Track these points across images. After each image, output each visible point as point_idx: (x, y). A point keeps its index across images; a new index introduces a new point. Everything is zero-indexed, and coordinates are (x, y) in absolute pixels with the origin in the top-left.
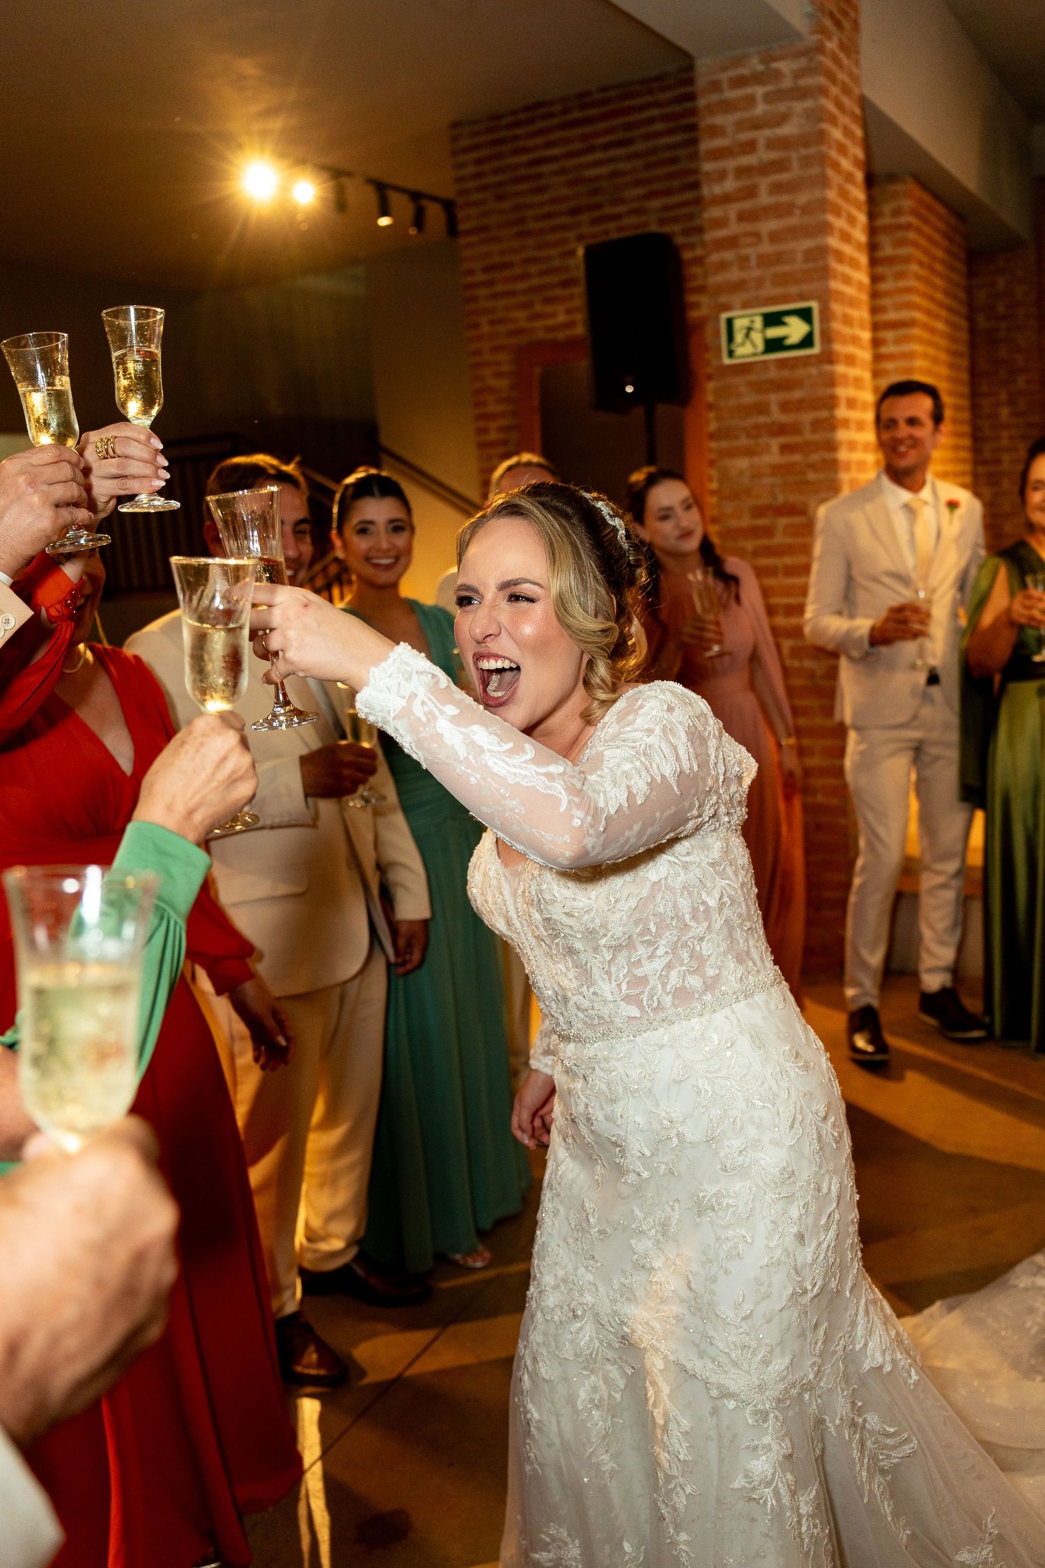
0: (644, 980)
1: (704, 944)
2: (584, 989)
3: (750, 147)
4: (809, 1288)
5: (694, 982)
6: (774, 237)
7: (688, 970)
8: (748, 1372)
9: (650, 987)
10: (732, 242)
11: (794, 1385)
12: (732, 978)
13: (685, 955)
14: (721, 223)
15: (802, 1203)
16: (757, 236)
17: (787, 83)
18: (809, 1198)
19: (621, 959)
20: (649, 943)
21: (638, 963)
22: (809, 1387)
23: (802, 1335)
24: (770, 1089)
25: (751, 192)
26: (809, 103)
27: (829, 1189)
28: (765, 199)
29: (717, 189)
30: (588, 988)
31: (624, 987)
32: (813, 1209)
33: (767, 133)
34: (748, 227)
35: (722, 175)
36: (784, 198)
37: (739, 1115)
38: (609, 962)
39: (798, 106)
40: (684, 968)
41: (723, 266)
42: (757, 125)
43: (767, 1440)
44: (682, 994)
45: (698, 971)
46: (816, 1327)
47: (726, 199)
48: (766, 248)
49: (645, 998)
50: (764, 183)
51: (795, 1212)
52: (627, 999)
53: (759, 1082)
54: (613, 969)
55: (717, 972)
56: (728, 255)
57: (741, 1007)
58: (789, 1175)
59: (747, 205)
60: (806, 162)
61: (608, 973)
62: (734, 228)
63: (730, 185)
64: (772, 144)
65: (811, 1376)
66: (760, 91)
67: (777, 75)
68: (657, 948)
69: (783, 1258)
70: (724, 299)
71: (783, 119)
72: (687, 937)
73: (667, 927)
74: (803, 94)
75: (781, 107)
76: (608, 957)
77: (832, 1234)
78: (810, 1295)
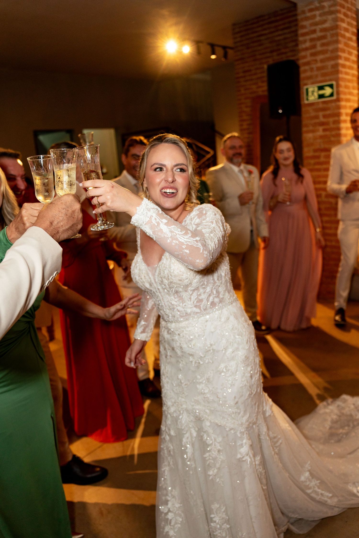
0: (201, 301)
1: (220, 288)
2: (181, 304)
3: (314, 31)
4: (253, 392)
5: (216, 300)
6: (322, 61)
7: (215, 297)
8: (237, 420)
9: (203, 302)
10: (308, 63)
11: (250, 423)
12: (227, 298)
13: (215, 292)
14: (305, 57)
15: (251, 366)
16: (316, 61)
17: (326, 10)
18: (252, 365)
19: (195, 294)
20: (204, 288)
21: (200, 295)
22: (254, 423)
23: (252, 407)
24: (240, 331)
25: (314, 47)
26: (333, 16)
27: (257, 361)
28: (319, 48)
29: (304, 46)
30: (183, 304)
31: (195, 302)
32: (254, 367)
33: (320, 27)
34: (313, 58)
35: (305, 41)
36: (325, 48)
37: (232, 341)
38: (191, 295)
39: (330, 17)
40: (214, 296)
41: (305, 71)
42: (316, 24)
43: (244, 441)
44: (213, 304)
45: (218, 297)
46: (255, 404)
47: (306, 49)
48: (319, 65)
49: (202, 306)
50: (319, 43)
51: (249, 369)
52: (196, 306)
53: (237, 330)
54: (192, 297)
55: (223, 296)
56: (307, 68)
57: (230, 307)
58: (247, 358)
59: (313, 51)
60: (332, 35)
61: (190, 298)
62: (309, 59)
63: (308, 44)
64: (322, 30)
65: (255, 420)
66: (317, 13)
67: (323, 7)
68: (206, 290)
69: (247, 384)
70: (305, 82)
71: (325, 22)
72: (215, 286)
73: (210, 283)
74: (331, 13)
75: (324, 18)
76: (191, 293)
77: (258, 375)
78: (253, 395)
